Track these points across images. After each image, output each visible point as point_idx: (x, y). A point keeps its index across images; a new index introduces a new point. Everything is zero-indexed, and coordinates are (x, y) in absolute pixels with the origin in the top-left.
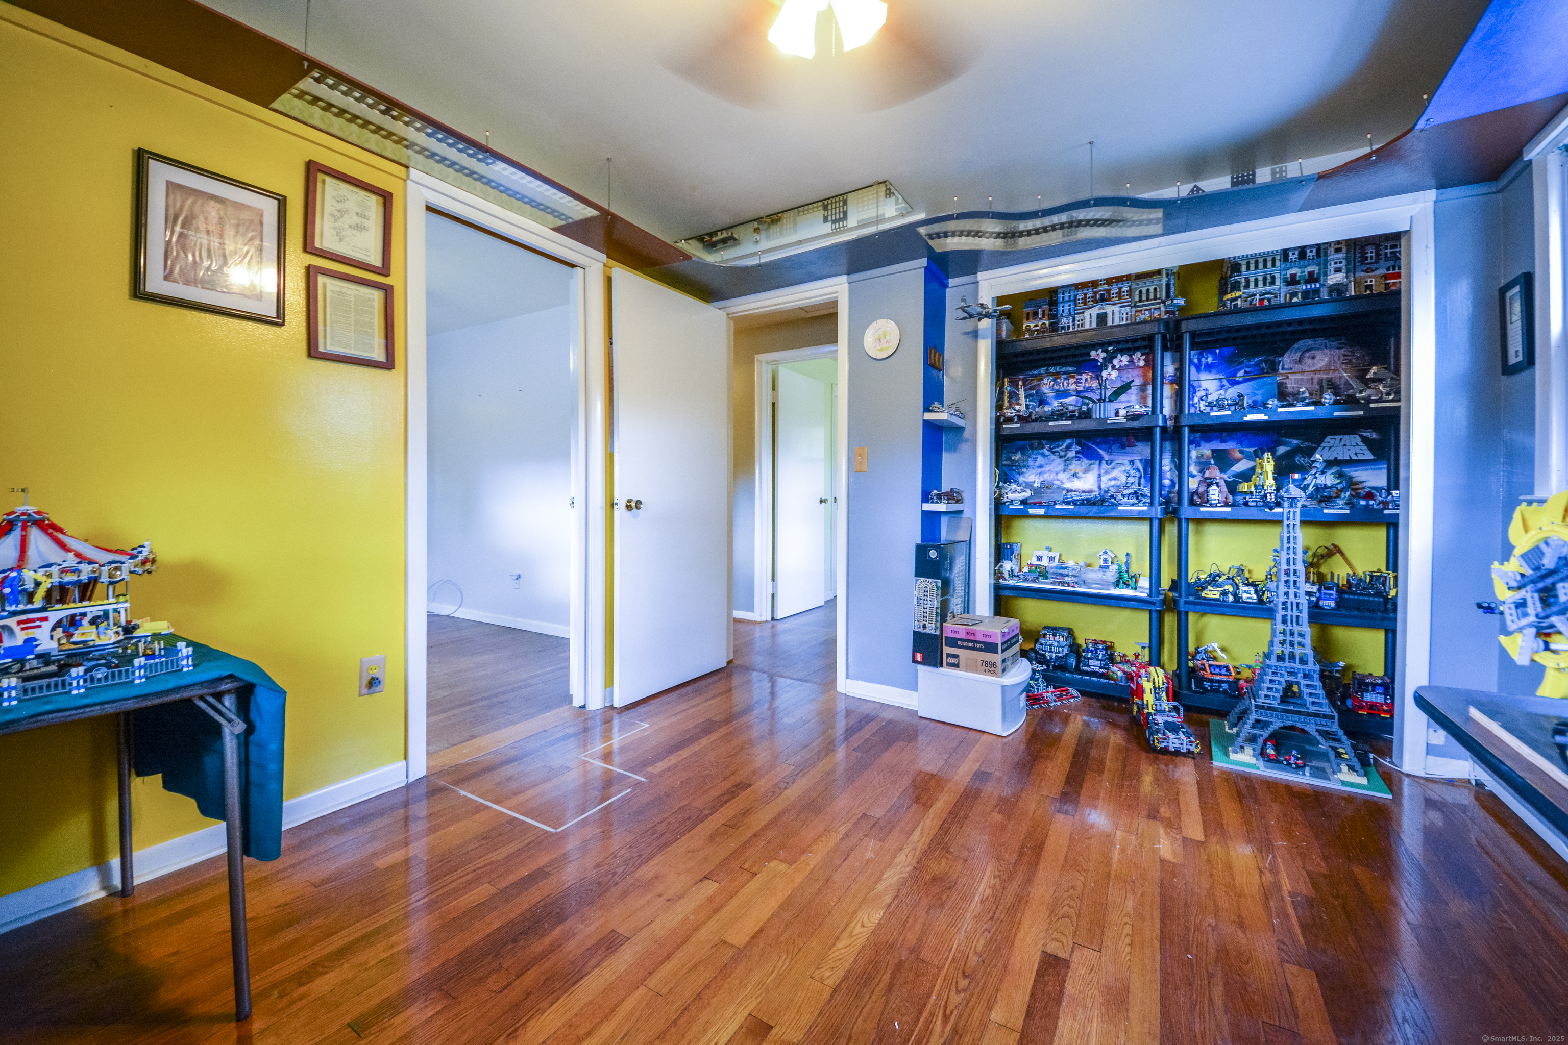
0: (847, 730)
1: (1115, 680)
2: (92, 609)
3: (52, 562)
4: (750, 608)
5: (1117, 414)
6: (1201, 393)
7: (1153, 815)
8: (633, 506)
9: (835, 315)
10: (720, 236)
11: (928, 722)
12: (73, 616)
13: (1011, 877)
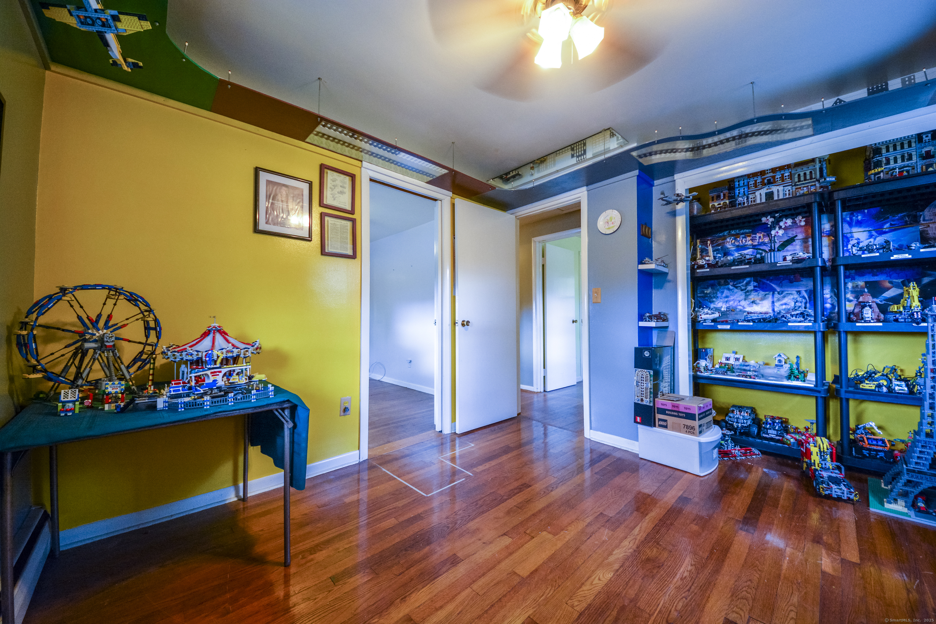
0: (591, 461)
1: (788, 445)
2: (237, 368)
3: (223, 347)
4: (531, 384)
5: (785, 259)
6: (854, 242)
7: (817, 540)
8: (466, 324)
9: (579, 211)
10: (511, 174)
11: (645, 462)
12: (230, 371)
13: (704, 566)
